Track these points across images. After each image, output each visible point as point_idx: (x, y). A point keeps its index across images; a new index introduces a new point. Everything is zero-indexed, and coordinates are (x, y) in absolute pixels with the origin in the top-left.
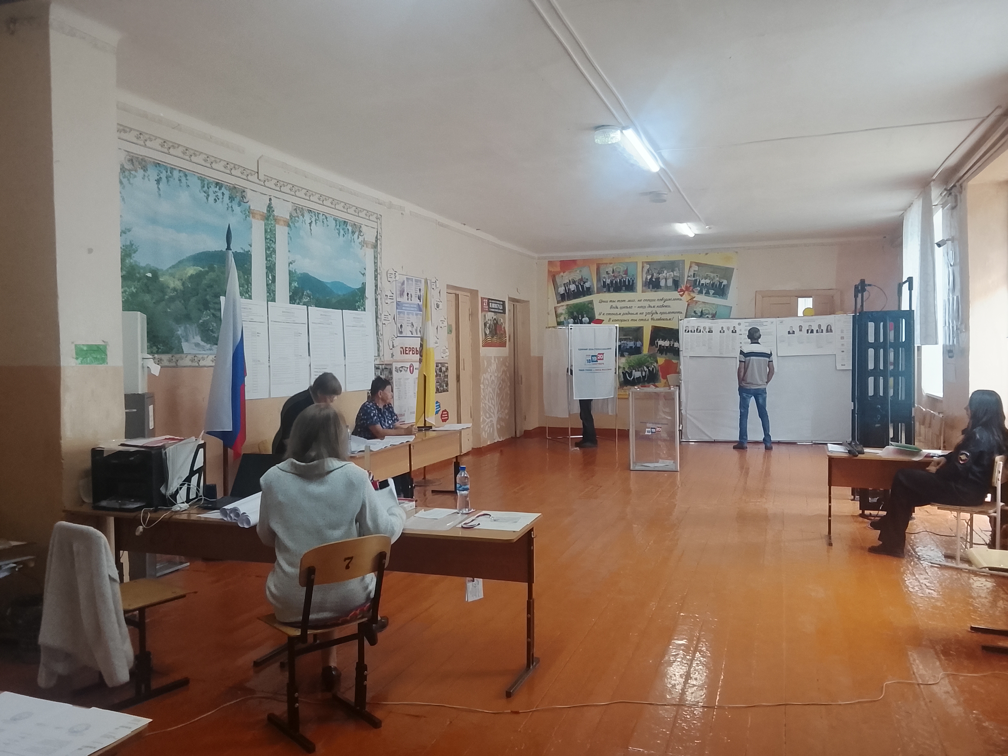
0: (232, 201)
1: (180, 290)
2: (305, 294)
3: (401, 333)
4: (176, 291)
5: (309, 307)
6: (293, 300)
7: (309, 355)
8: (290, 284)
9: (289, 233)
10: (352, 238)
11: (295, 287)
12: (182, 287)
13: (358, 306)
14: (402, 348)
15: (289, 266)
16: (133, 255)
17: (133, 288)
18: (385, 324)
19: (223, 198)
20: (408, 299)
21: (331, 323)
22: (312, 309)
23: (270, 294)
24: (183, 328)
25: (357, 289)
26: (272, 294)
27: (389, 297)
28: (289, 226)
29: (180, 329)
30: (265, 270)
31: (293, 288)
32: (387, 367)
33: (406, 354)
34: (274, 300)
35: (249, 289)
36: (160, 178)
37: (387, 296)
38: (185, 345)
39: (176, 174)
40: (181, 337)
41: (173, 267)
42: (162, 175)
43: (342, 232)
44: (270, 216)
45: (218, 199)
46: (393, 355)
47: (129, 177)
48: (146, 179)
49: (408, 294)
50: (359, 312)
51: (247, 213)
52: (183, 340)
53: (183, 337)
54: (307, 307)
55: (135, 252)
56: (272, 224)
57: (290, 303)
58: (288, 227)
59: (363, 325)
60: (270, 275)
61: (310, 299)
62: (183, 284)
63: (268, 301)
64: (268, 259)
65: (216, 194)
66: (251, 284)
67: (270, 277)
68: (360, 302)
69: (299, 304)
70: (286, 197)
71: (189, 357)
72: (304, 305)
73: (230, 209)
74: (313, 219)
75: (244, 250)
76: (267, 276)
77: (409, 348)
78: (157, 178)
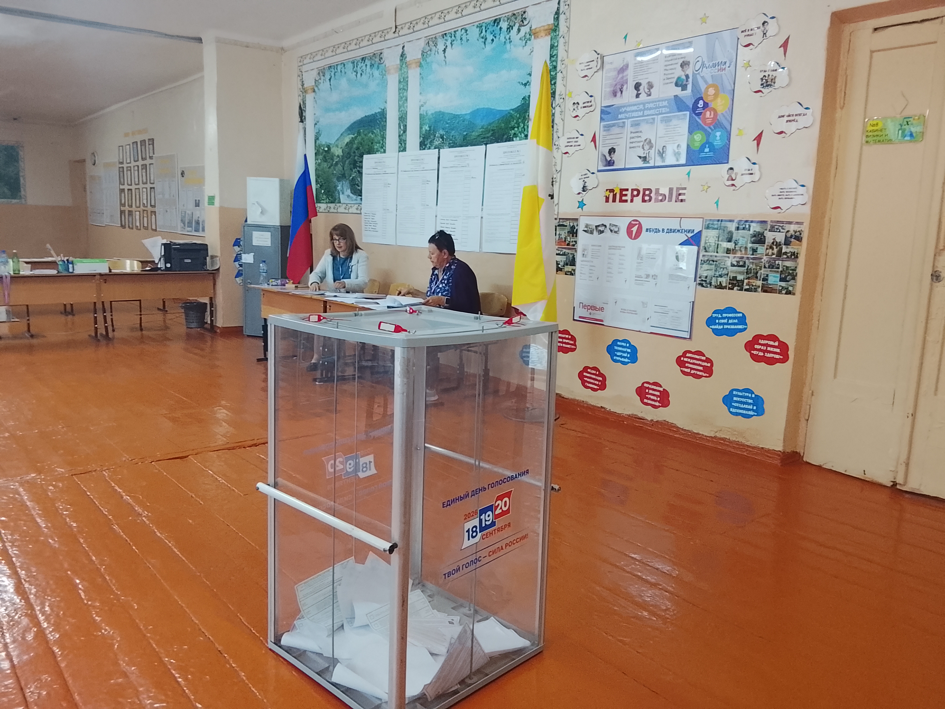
0: (372, 68)
1: (341, 156)
2: (437, 135)
3: (610, 163)
6: (423, 145)
7: (437, 205)
8: (421, 128)
9: (420, 74)
11: (426, 130)
15: (420, 109)
16: (319, 138)
17: (319, 160)
19: (366, 70)
20: (638, 96)
21: (468, 164)
23: (401, 144)
28: (420, 66)
30: (398, 122)
31: (424, 132)
34: (404, 150)
35: (384, 144)
39: (338, 68)
41: (337, 140)
42: (332, 74)
44: (402, 64)
45: (363, 72)
46: (581, 204)
47: (318, 85)
48: (325, 81)
49: (637, 86)
51: (384, 72)
54: (439, 150)
55: (320, 135)
56: (405, 72)
57: (420, 150)
61: (443, 140)
62: (342, 151)
63: (399, 151)
64: (400, 110)
65: (362, 69)
66: (385, 138)
67: (402, 127)
69: (429, 148)
70: (419, 35)
71: (344, 206)
72: (435, 148)
73: (371, 76)
74: (448, 43)
75: (381, 109)
77: (633, 190)
78: (330, 77)
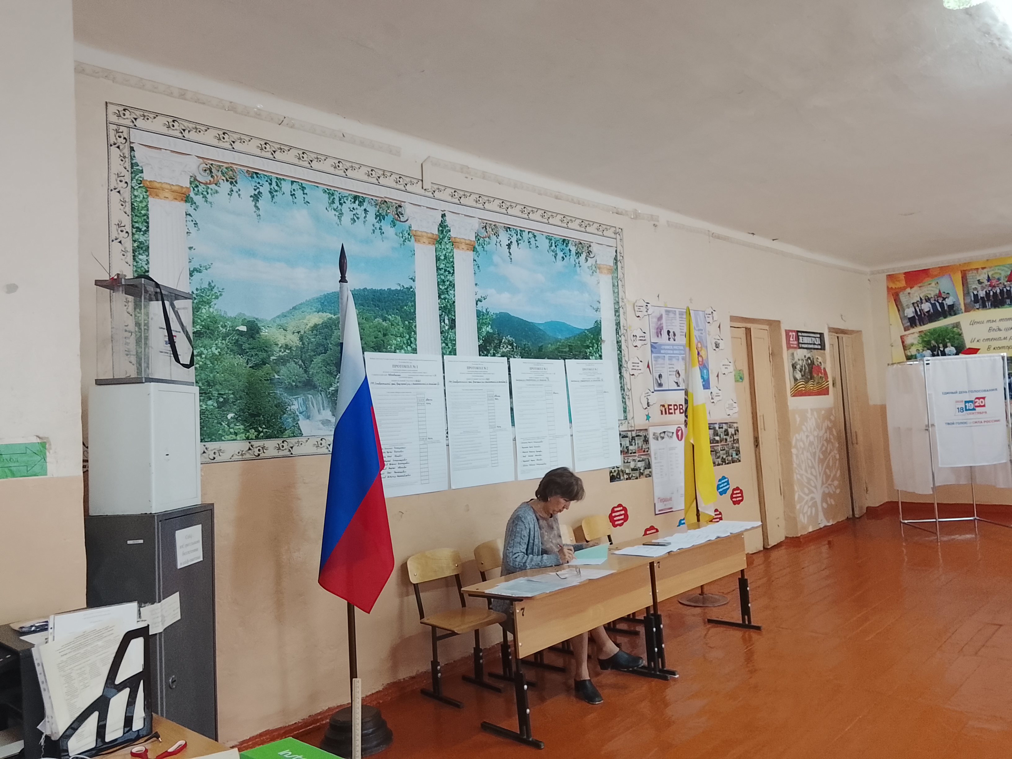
0: (380, 220)
1: (297, 346)
2: (503, 340)
3: (660, 385)
4: (290, 349)
5: (511, 359)
6: (483, 350)
7: (513, 424)
8: (479, 329)
9: (475, 260)
10: (577, 261)
11: (488, 332)
12: (299, 344)
13: (590, 352)
14: (663, 406)
15: (477, 304)
16: (214, 302)
17: (213, 349)
18: (633, 375)
19: (365, 217)
20: (669, 339)
21: (548, 378)
22: (517, 362)
23: (447, 345)
24: (300, 400)
25: (587, 330)
26: (450, 345)
27: (638, 338)
28: (474, 249)
29: (295, 403)
30: (438, 312)
31: (484, 334)
32: (640, 434)
33: (670, 413)
34: (453, 352)
35: (412, 339)
36: (259, 193)
37: (636, 336)
38: (303, 424)
39: (286, 187)
40: (297, 413)
41: (284, 316)
42: (261, 189)
43: (560, 254)
44: (444, 238)
45: (358, 218)
46: (648, 417)
47: (205, 193)
48: (234, 194)
49: (669, 332)
50: (592, 362)
51: (407, 235)
52: (301, 417)
53: (300, 413)
54: (508, 359)
55: (217, 298)
56: (447, 249)
57: (480, 355)
58: (473, 251)
59: (598, 378)
60: (446, 318)
61: (512, 348)
62: (301, 339)
63: (443, 354)
64: (442, 297)
65: (354, 212)
66: (415, 333)
67: (447, 321)
68: (592, 347)
69: (494, 355)
70: (470, 211)
71: (313, 441)
72: (502, 356)
73: (378, 231)
74: (514, 239)
75: (403, 286)
76: (442, 320)
77: (675, 405)
78: (253, 193)
